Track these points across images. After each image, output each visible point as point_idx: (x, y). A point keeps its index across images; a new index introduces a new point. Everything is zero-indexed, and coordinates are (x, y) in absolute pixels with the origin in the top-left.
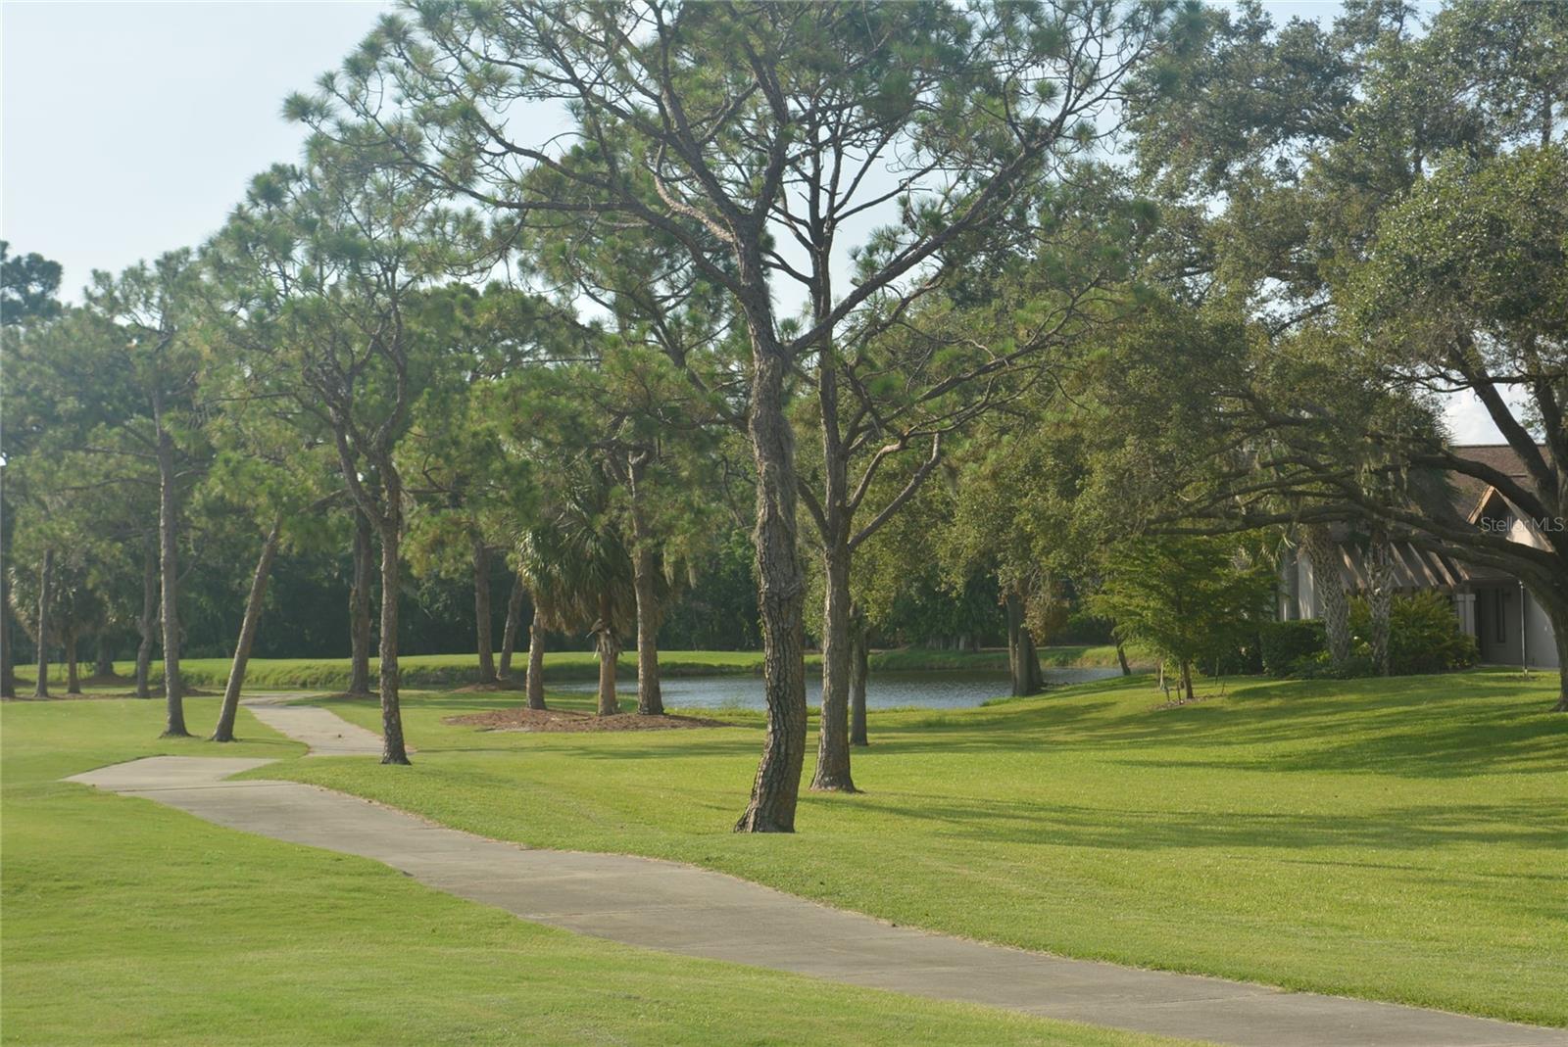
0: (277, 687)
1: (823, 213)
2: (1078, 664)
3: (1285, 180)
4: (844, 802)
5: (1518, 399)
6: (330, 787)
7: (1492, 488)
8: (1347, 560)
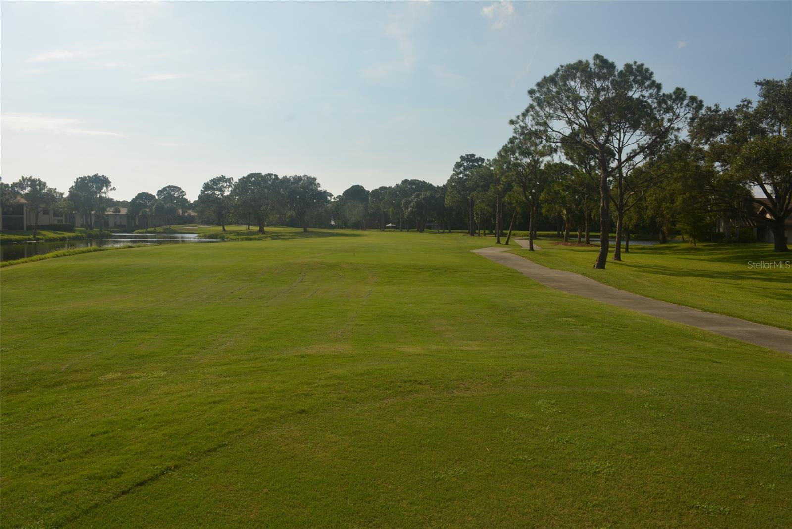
0: (523, 236)
1: (621, 146)
2: (675, 238)
3: (722, 142)
4: (618, 263)
5: (769, 188)
6: (517, 255)
7: (763, 207)
8: (731, 220)
